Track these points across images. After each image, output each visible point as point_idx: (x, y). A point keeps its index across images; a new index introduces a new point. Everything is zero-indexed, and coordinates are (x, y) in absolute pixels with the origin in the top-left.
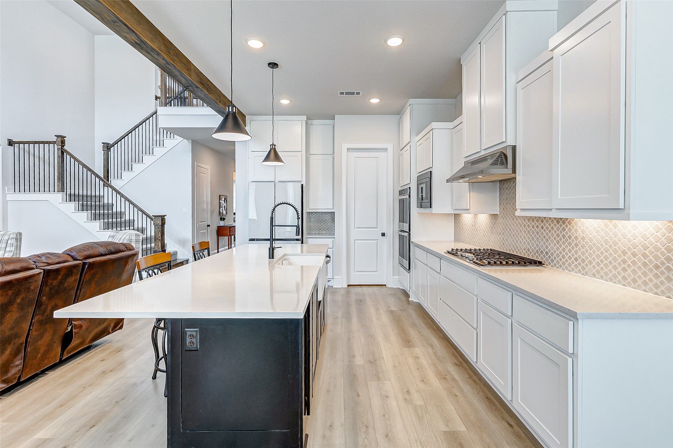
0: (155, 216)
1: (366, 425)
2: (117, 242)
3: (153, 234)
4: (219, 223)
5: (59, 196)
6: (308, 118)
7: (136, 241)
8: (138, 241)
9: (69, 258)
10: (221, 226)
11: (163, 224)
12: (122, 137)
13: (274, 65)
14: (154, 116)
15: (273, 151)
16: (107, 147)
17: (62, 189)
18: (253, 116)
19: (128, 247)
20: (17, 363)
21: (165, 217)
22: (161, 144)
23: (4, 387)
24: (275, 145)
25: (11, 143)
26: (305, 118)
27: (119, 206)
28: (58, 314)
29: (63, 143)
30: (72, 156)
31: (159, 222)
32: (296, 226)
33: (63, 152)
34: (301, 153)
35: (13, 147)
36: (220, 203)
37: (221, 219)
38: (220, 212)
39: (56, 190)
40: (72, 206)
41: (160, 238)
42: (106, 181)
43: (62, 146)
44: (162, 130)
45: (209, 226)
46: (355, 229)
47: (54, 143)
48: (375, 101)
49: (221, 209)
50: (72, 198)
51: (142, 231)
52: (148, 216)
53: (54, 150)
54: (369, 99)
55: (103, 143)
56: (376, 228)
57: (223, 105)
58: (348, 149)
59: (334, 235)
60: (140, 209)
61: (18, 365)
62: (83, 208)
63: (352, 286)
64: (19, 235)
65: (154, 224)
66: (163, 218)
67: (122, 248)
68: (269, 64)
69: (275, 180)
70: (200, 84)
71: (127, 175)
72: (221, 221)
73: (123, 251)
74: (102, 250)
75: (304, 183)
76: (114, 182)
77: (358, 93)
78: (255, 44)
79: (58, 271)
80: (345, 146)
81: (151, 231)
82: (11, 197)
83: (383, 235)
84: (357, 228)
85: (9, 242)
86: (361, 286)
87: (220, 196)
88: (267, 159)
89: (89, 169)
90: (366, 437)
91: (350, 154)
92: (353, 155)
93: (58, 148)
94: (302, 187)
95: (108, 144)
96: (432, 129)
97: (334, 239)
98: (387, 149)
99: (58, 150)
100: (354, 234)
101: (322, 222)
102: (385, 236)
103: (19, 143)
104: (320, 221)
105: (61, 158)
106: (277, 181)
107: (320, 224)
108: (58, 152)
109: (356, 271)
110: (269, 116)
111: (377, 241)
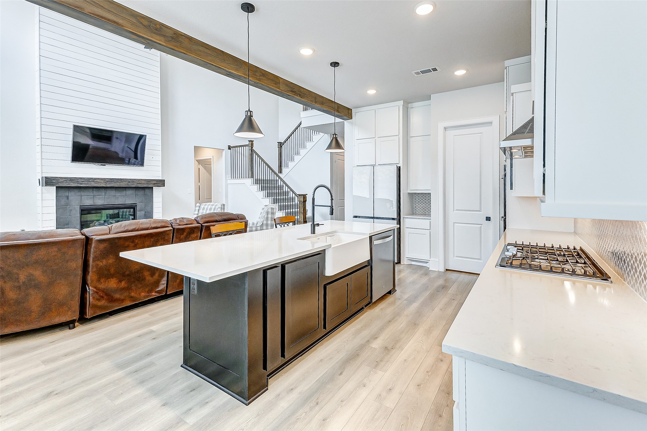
0: (299, 195)
1: (318, 402)
5: (249, 181)
6: (406, 103)
7: (271, 213)
8: (273, 213)
9: (195, 222)
11: (305, 201)
12: (288, 137)
13: (335, 64)
15: (334, 139)
16: (281, 145)
17: (252, 176)
18: (356, 109)
19: (240, 217)
20: (163, 282)
21: (306, 196)
22: (311, 140)
23: (156, 295)
25: (230, 148)
26: (401, 102)
28: (123, 254)
29: (252, 145)
30: (257, 154)
31: (302, 200)
32: (330, 206)
33: (252, 150)
34: (398, 137)
35: (230, 150)
39: (249, 177)
40: (256, 187)
41: (303, 212)
42: (273, 170)
43: (252, 147)
44: (303, 129)
46: (454, 211)
47: (248, 146)
48: (460, 73)
50: (257, 182)
52: (296, 195)
53: (247, 150)
54: (453, 72)
55: (278, 143)
56: (479, 211)
57: (320, 104)
58: (445, 128)
59: (430, 216)
60: (291, 190)
61: (164, 284)
62: (262, 189)
63: (450, 272)
64: (223, 206)
65: (299, 200)
66: (304, 197)
67: (234, 217)
68: (331, 64)
69: (375, 164)
70: (290, 92)
71: (291, 165)
75: (401, 165)
77: (435, 70)
78: (306, 52)
79: (183, 230)
80: (441, 126)
82: (230, 181)
83: (488, 219)
84: (456, 211)
86: (462, 273)
89: (264, 162)
90: (306, 412)
91: (448, 132)
92: (451, 133)
93: (249, 149)
94: (399, 169)
95: (281, 143)
96: (512, 94)
97: (430, 221)
98: (491, 123)
99: (250, 150)
100: (453, 216)
101: (424, 203)
102: (490, 220)
103: (233, 147)
104: (422, 202)
105: (252, 155)
106: (377, 165)
107: (422, 205)
108: (250, 152)
109: (455, 256)
110: (371, 106)
111: (481, 225)
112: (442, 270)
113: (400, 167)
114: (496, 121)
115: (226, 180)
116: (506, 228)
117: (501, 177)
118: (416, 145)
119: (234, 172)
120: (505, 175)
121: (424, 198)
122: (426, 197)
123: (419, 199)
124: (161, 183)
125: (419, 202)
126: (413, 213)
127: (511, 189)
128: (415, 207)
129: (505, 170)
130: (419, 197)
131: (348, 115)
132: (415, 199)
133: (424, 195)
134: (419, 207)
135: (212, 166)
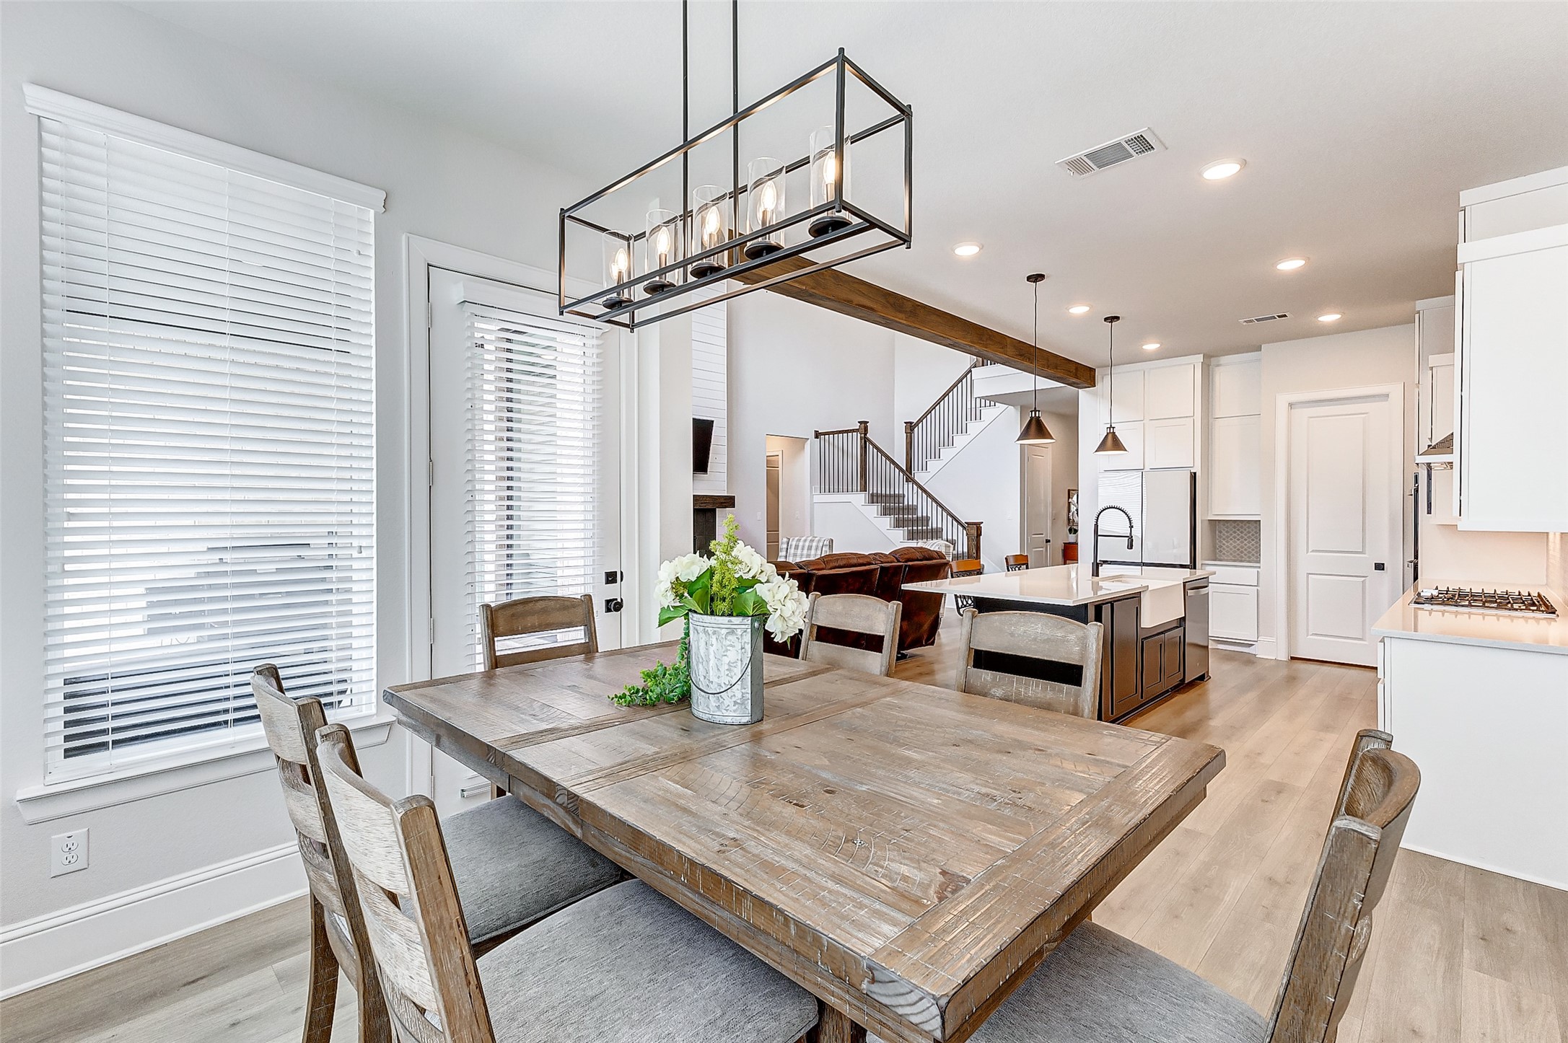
0: (969, 523)
2: (932, 549)
3: (966, 550)
4: (1068, 537)
5: (860, 498)
6: (1208, 357)
10: (1069, 543)
11: (979, 535)
13: (1113, 319)
14: (969, 376)
15: (1110, 436)
16: (910, 427)
17: (864, 489)
18: (1104, 368)
19: (941, 556)
21: (981, 525)
22: (978, 417)
24: (1114, 428)
25: (817, 435)
26: (1199, 357)
27: (925, 508)
29: (866, 431)
30: (875, 446)
31: (974, 532)
33: (865, 440)
34: (1192, 418)
35: (819, 440)
36: (1069, 503)
37: (1070, 531)
38: (1069, 519)
39: (859, 490)
40: (874, 509)
41: (975, 556)
42: (909, 474)
43: (865, 434)
44: (978, 398)
45: (1048, 541)
46: (1307, 552)
47: (856, 431)
48: (1329, 318)
49: (1071, 514)
50: (874, 499)
51: (953, 542)
52: (959, 523)
53: (856, 437)
54: (1316, 317)
55: (905, 423)
56: (1362, 552)
58: (1291, 405)
59: (1259, 562)
60: (950, 514)
62: (885, 512)
63: (1299, 661)
64: (830, 542)
65: (967, 534)
66: (978, 526)
67: (935, 555)
68: (1105, 319)
69: (1144, 467)
71: (933, 465)
72: (1070, 533)
73: (936, 559)
74: (918, 555)
75: (1197, 469)
76: (919, 476)
77: (1282, 316)
78: (1079, 310)
80: (1283, 400)
81: (963, 546)
82: (819, 498)
83: (1379, 567)
84: (1313, 551)
85: (824, 548)
86: (1324, 664)
87: (1069, 491)
88: (1102, 447)
89: (888, 458)
91: (1296, 412)
92: (1302, 414)
93: (861, 437)
94: (1194, 476)
95: (911, 423)
96: (1431, 368)
97: (1259, 570)
98: (1387, 395)
99: (861, 439)
100: (1305, 562)
101: (1238, 540)
102: (1383, 569)
103: (825, 434)
104: (1235, 537)
105: (864, 449)
106: (1147, 469)
107: (1235, 542)
108: (861, 442)
109: (1310, 633)
110: (1138, 364)
111: (1364, 579)
112: (1283, 657)
113: (1195, 473)
114: (1396, 391)
115: (812, 496)
116: (1417, 578)
117: (1407, 493)
118: (1226, 433)
119: (829, 481)
120: (1417, 490)
121: (1238, 530)
122: (1249, 529)
123: (1227, 532)
124: (729, 502)
125: (1228, 537)
126: (1216, 555)
127: (1429, 512)
128: (1221, 547)
129: (1416, 481)
130: (1227, 527)
131: (1089, 381)
132: (1220, 532)
133: (1238, 525)
134: (1228, 547)
135: (780, 469)
